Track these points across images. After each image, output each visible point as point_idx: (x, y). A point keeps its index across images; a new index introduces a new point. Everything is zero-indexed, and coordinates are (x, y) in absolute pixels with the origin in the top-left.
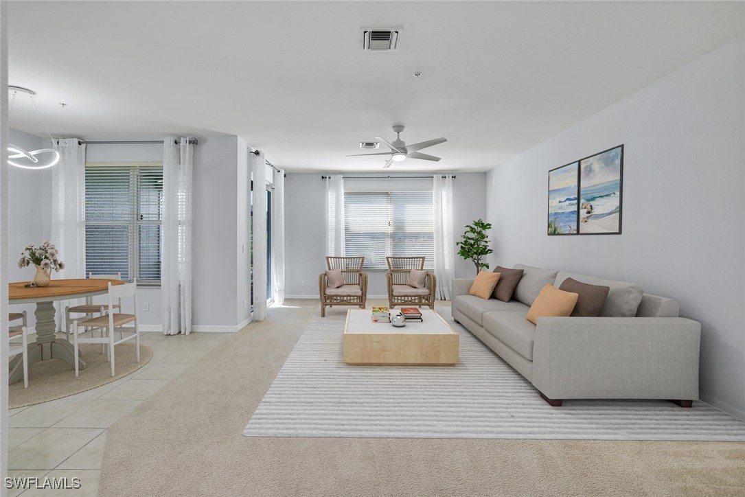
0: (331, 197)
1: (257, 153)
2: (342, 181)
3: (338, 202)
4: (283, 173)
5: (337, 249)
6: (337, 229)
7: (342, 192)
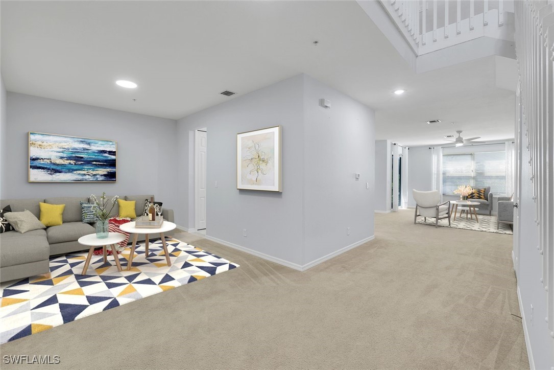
0: (434, 158)
1: (395, 144)
2: (441, 149)
3: (438, 160)
4: (407, 148)
5: (438, 188)
6: (438, 174)
7: (441, 155)
